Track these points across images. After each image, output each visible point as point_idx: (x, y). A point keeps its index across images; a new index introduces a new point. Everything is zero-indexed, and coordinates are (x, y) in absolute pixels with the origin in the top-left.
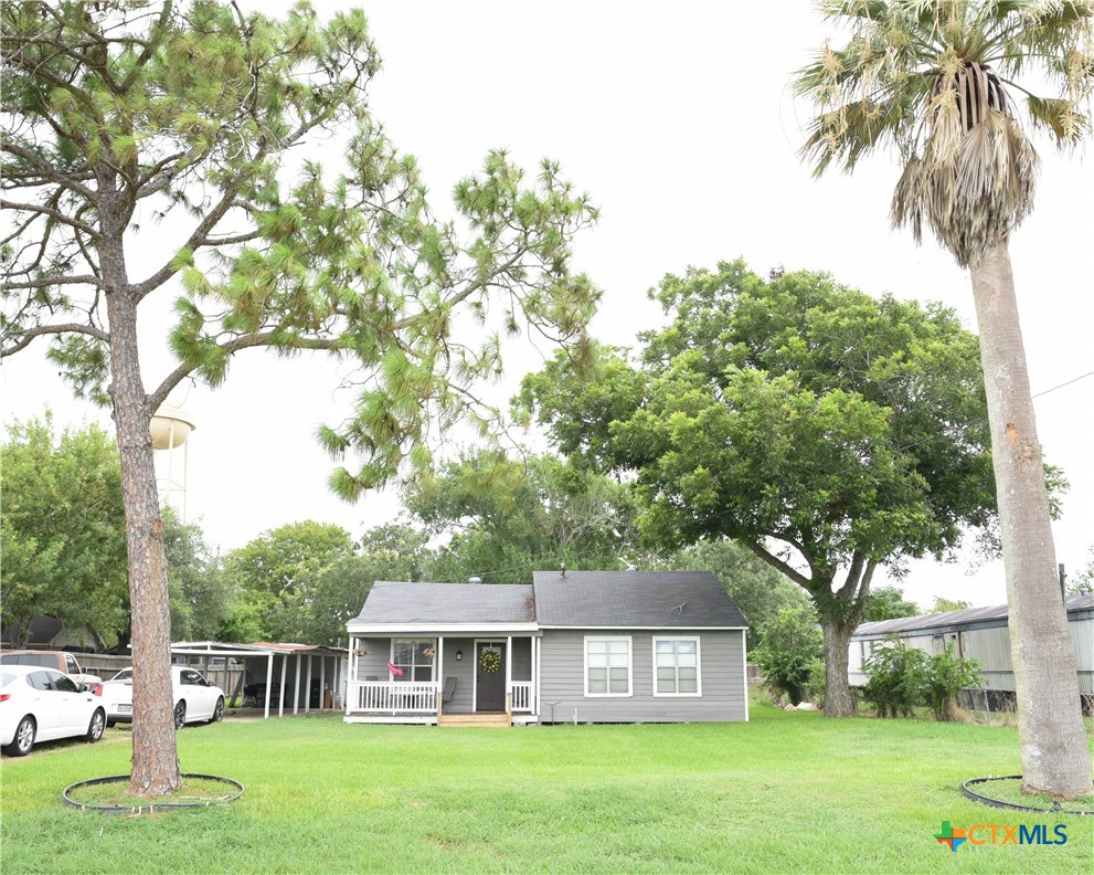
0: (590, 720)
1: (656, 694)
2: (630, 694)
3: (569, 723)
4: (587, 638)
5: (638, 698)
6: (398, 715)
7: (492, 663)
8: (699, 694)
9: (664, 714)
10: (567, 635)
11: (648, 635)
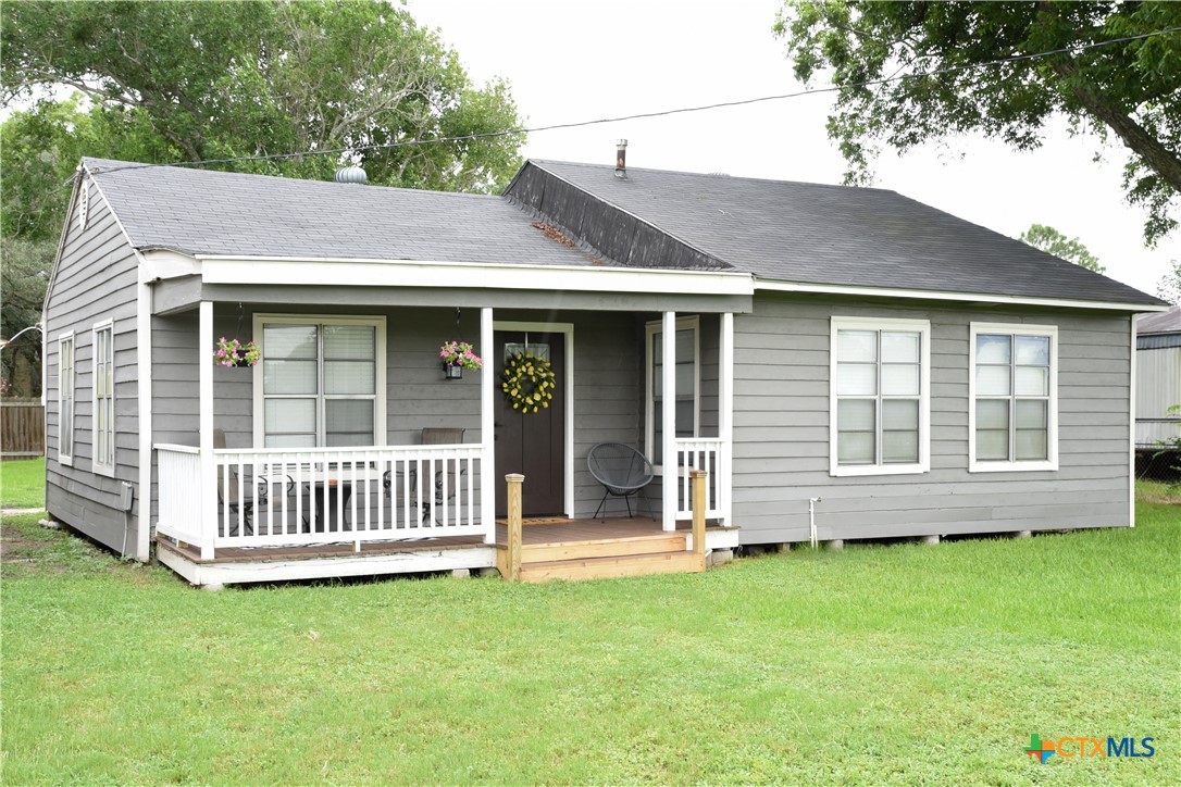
0: (837, 535)
1: (975, 467)
2: (924, 465)
3: (794, 545)
4: (839, 322)
5: (939, 476)
6: (370, 549)
7: (534, 388)
8: (1053, 464)
9: (986, 512)
10: (792, 310)
11: (960, 319)
